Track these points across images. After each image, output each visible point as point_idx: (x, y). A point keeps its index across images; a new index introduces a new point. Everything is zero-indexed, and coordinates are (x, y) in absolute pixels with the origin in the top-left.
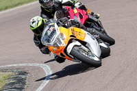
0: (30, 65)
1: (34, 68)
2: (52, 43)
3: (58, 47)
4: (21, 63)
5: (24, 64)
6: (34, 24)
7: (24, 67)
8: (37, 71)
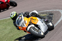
0: (54, 10)
1: (56, 12)
2: (20, 25)
3: (23, 28)
4: (50, 9)
5: (52, 10)
6: (12, 15)
7: (52, 12)
8: (58, 13)
